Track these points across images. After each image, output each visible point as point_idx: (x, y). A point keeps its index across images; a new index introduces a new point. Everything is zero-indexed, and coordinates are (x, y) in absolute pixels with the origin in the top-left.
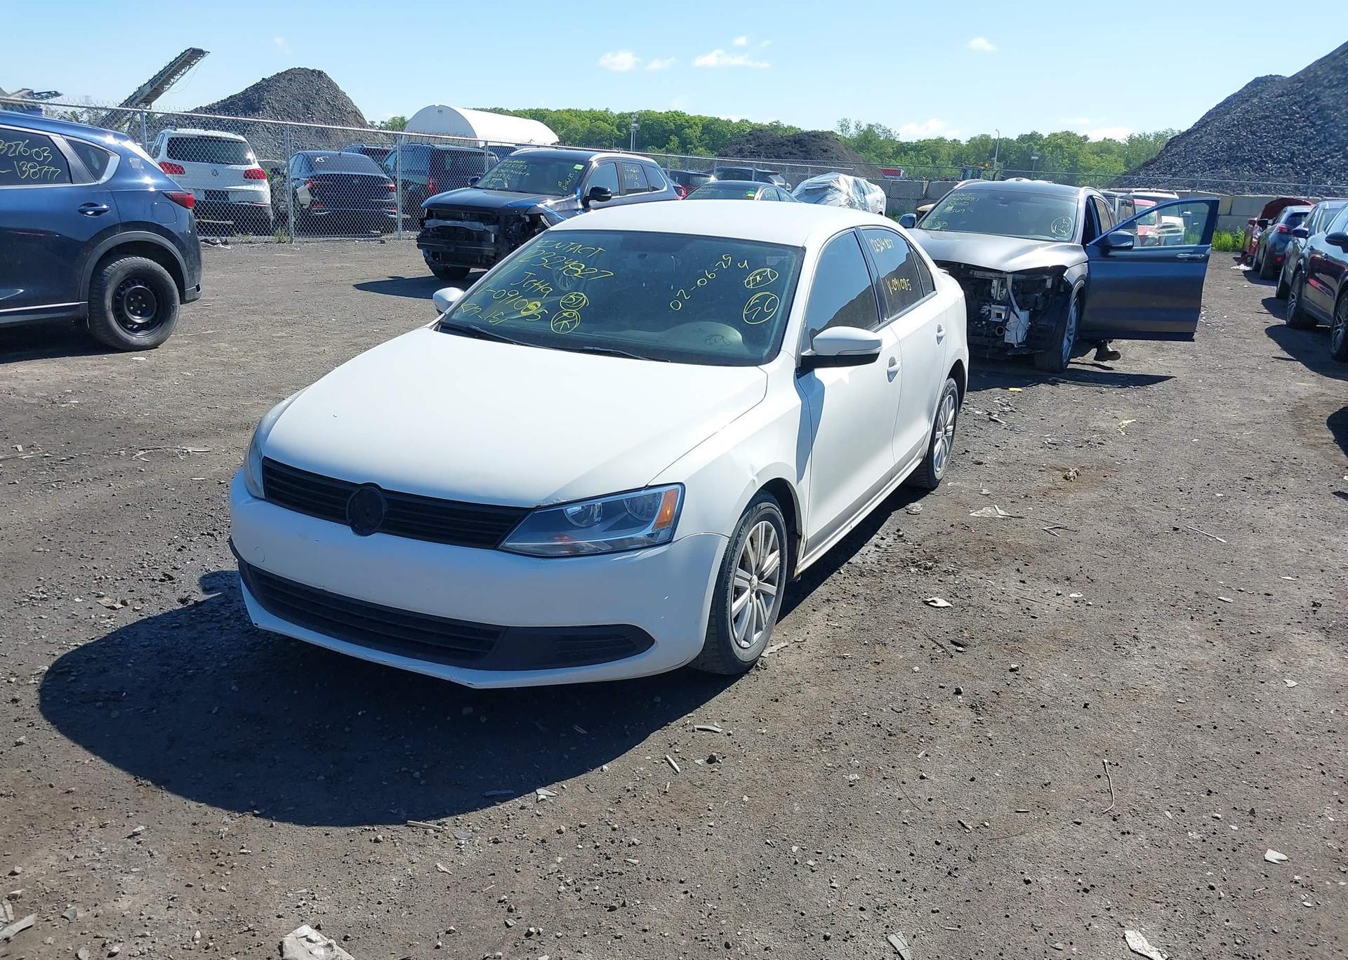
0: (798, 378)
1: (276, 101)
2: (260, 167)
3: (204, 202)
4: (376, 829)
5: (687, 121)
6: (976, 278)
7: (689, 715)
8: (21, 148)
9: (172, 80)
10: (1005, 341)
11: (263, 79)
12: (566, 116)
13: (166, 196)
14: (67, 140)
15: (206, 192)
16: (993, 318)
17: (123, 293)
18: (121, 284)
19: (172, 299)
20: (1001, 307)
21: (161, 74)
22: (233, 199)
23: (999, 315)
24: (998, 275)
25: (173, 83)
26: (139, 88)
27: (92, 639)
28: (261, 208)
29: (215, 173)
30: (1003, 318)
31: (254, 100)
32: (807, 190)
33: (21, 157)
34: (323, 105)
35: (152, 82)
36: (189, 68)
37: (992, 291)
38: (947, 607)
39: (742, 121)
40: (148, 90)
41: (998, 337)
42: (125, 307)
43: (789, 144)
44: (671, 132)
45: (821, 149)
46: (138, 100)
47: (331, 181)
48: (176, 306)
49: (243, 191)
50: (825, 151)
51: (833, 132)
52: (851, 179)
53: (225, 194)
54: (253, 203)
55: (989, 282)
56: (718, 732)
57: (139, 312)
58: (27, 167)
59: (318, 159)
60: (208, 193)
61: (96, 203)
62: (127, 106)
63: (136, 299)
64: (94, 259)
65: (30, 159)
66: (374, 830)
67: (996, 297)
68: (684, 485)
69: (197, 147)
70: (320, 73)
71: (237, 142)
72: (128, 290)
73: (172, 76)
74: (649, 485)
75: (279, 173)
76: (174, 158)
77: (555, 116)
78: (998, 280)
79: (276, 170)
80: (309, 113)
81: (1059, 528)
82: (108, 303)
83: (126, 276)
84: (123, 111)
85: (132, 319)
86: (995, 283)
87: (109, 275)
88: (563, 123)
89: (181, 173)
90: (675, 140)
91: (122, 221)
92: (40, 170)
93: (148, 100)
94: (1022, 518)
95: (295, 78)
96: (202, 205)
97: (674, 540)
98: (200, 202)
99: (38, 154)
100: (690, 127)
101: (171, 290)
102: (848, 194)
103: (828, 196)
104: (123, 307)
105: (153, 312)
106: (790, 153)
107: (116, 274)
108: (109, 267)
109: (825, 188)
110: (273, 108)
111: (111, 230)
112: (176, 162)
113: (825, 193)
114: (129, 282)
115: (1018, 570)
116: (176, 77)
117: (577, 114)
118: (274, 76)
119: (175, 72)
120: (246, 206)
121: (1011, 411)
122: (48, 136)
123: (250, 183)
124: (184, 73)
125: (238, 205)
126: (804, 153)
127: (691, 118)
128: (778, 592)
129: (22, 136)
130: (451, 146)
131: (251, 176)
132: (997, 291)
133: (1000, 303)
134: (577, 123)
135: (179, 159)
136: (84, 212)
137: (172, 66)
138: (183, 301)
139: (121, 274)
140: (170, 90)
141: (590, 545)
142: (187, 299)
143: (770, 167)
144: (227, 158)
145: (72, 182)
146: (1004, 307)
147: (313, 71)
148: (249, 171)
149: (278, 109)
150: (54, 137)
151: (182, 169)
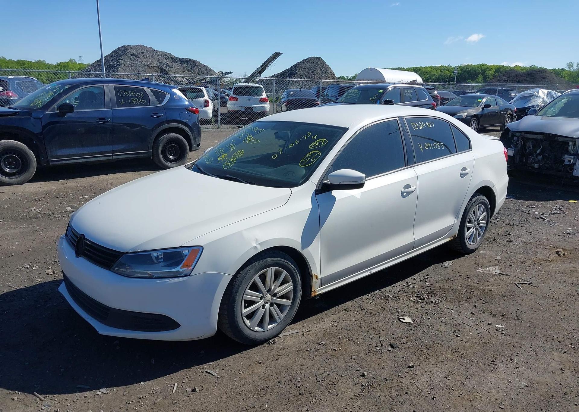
0: (316, 194)
1: (302, 70)
2: (266, 97)
3: (245, 111)
4: (19, 393)
5: (488, 68)
6: (559, 141)
7: (209, 363)
8: (132, 93)
9: (269, 65)
10: (573, 175)
11: (298, 62)
12: (429, 69)
13: (186, 110)
14: (150, 89)
15: (245, 107)
16: (566, 162)
17: (166, 147)
18: (166, 143)
19: (186, 149)
20: (571, 157)
21: (265, 63)
22: (254, 110)
23: (570, 161)
24: (571, 140)
25: (269, 66)
26: (257, 69)
27: (25, 286)
28: (265, 113)
29: (249, 100)
30: (572, 162)
31: (294, 70)
32: (521, 97)
33: (132, 97)
34: (319, 71)
35: (261, 66)
36: (275, 60)
37: (570, 148)
38: (409, 323)
39: (516, 66)
40: (260, 69)
41: (570, 172)
42: (167, 153)
43: (525, 76)
44: (479, 73)
45: (542, 77)
46: (256, 73)
47: (294, 101)
48: (187, 153)
49: (258, 107)
50: (544, 78)
51: (564, 69)
52: (546, 91)
53: (252, 108)
54: (261, 111)
55: (568, 143)
56: (213, 375)
57: (173, 155)
58: (134, 100)
59: (291, 93)
60: (246, 108)
61: (158, 113)
62: (251, 77)
63: (172, 150)
64: (156, 134)
65: (135, 97)
66: (18, 394)
67: (571, 151)
68: (203, 247)
69: (245, 90)
70: (319, 58)
71: (259, 88)
72: (168, 146)
73: (269, 63)
74: (182, 246)
75: (279, 99)
76: (235, 95)
77: (424, 70)
78: (572, 143)
79: (278, 98)
80: (313, 75)
81: (526, 284)
82: (160, 151)
83: (167, 140)
84: (250, 79)
85: (169, 157)
86: (570, 143)
87: (161, 140)
88: (428, 72)
89: (237, 100)
90: (481, 77)
91: (167, 120)
92: (138, 101)
93: (260, 73)
94: (508, 275)
95: (310, 61)
96: (244, 112)
97: (191, 275)
98: (243, 111)
99: (138, 95)
100: (490, 70)
101: (186, 146)
102: (543, 98)
103: (532, 100)
104: (166, 153)
105: (178, 154)
106: (525, 80)
107: (164, 140)
108: (161, 137)
109: (531, 96)
110: (300, 73)
111: (162, 123)
112: (235, 96)
113: (530, 99)
114: (169, 143)
115: (475, 306)
116: (270, 64)
117: (435, 68)
118: (302, 61)
119: (270, 62)
120: (259, 112)
121: (559, 213)
122: (143, 88)
123: (261, 104)
124: (273, 62)
125: (257, 112)
126: (533, 80)
127: (490, 66)
128: (293, 304)
129: (133, 89)
130: (349, 85)
131: (263, 101)
132: (572, 148)
133: (571, 155)
134: (434, 72)
135: (237, 95)
136: (152, 116)
137: (269, 60)
138: (191, 150)
139: (165, 140)
140: (268, 69)
141: (150, 273)
142: (193, 149)
143: (510, 87)
144: (255, 94)
145: (150, 105)
146: (572, 157)
147: (317, 58)
148: (261, 99)
149: (302, 73)
150: (145, 89)
151: (237, 99)
